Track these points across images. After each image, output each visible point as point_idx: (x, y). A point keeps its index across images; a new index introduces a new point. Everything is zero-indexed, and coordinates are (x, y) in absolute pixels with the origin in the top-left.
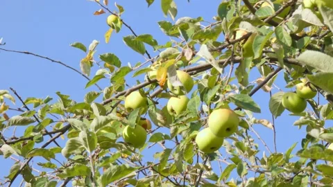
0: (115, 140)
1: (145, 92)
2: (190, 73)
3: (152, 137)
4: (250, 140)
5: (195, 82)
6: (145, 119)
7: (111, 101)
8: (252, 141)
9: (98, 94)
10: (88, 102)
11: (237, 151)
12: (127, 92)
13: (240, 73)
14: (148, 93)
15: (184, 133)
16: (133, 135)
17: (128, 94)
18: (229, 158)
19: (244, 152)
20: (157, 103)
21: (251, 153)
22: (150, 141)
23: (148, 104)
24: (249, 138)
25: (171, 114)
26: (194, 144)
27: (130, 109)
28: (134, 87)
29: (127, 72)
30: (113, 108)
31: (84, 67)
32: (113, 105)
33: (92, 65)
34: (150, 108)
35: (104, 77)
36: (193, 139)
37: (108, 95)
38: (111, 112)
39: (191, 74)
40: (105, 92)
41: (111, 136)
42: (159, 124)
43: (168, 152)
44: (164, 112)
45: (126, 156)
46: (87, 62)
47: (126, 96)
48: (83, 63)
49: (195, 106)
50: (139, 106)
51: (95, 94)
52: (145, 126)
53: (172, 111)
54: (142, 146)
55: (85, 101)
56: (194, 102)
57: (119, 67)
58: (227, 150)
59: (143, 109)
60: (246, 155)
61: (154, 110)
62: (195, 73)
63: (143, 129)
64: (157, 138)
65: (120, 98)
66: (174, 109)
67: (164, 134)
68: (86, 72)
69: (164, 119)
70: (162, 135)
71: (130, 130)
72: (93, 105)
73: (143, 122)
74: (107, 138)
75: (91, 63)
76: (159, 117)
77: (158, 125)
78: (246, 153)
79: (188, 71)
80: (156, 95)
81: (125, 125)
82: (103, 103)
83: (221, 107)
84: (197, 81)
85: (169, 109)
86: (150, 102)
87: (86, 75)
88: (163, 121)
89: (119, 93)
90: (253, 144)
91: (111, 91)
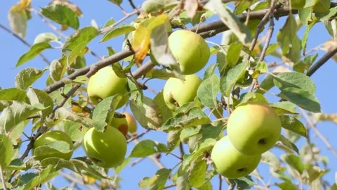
0: (70, 155)
1: (124, 68)
2: (203, 33)
3: (136, 148)
4: (315, 150)
5: (212, 49)
6: (124, 116)
7: (63, 85)
8: (317, 153)
9: (40, 73)
10: (22, 87)
11: (290, 171)
12: (92, 70)
13: (286, 38)
14: (129, 70)
15: (191, 141)
16: (102, 144)
17: (94, 73)
18: (276, 184)
19: (301, 173)
20: (145, 88)
21: (314, 175)
22: (133, 155)
23: (129, 90)
24: (312, 146)
25: (170, 106)
26: (209, 162)
27: (97, 99)
28: (104, 60)
29: (91, 37)
30: (66, 97)
31: (16, 22)
32: (66, 93)
33: (29, 17)
34: (133, 97)
35: (50, 47)
36: (208, 154)
37: (57, 73)
38: (62, 105)
39: (205, 37)
40: (51, 68)
41: (63, 147)
42: (149, 125)
43: (164, 174)
44: (158, 104)
45: (92, 180)
46: (20, 12)
47: (89, 77)
48: (13, 13)
49: (210, 95)
50: (113, 93)
51: (33, 74)
52: (124, 129)
53: (173, 101)
54: (120, 164)
55: (16, 85)
56: (209, 86)
57: (77, 28)
58: (272, 170)
59: (120, 98)
60: (305, 178)
61: (139, 99)
62: (214, 34)
63: (120, 134)
64: (145, 149)
65: (79, 79)
66: (175, 98)
67: (157, 143)
68: (19, 29)
69: (157, 116)
70: (155, 145)
71: (96, 136)
72: (30, 93)
73: (120, 121)
74: (53, 150)
75: (28, 13)
76: (149, 111)
77: (146, 127)
78: (305, 174)
79: (199, 32)
80: (143, 73)
81: (89, 127)
82: (48, 88)
83: (251, 101)
84: (216, 47)
85: (166, 98)
86: (132, 85)
87: (20, 35)
88: (156, 120)
89: (77, 71)
90: (320, 158)
91: (63, 66)
